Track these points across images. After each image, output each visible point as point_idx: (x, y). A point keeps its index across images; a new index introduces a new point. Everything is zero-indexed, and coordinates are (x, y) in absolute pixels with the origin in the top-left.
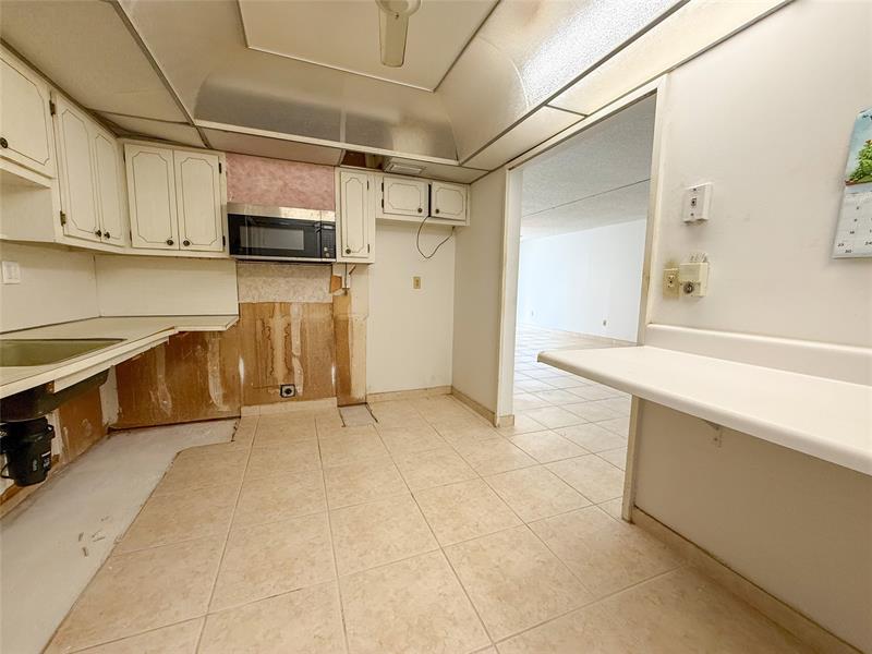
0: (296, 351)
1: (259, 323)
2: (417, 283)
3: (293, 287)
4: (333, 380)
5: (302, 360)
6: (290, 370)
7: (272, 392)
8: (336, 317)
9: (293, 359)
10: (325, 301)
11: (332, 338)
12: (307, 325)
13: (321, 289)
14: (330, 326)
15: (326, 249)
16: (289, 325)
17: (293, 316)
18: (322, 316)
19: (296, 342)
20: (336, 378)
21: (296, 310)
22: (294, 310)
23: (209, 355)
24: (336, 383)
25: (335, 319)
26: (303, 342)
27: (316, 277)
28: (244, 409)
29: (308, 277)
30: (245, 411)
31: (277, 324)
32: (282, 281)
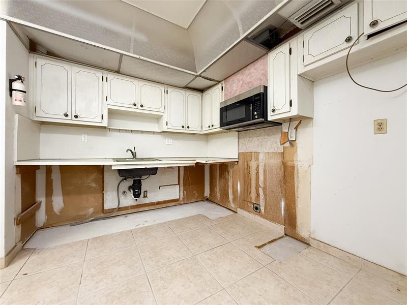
0: (261, 183)
1: (246, 163)
2: (380, 127)
3: (261, 142)
4: (283, 212)
5: (264, 189)
6: (258, 195)
7: (250, 205)
8: (286, 163)
9: (260, 189)
10: (279, 151)
11: (282, 179)
12: (267, 167)
13: (276, 143)
14: (281, 170)
15: (255, 113)
16: (258, 166)
17: (260, 161)
18: (276, 162)
19: (261, 178)
20: (285, 210)
21: (262, 157)
22: (261, 156)
23: (229, 177)
24: (285, 214)
25: (284, 164)
26: (265, 178)
27: (273, 134)
28: (238, 209)
29: (269, 135)
30: (239, 210)
31: (253, 165)
32: (255, 139)
